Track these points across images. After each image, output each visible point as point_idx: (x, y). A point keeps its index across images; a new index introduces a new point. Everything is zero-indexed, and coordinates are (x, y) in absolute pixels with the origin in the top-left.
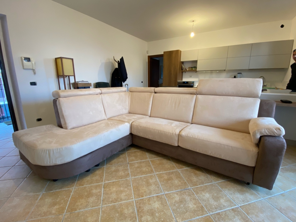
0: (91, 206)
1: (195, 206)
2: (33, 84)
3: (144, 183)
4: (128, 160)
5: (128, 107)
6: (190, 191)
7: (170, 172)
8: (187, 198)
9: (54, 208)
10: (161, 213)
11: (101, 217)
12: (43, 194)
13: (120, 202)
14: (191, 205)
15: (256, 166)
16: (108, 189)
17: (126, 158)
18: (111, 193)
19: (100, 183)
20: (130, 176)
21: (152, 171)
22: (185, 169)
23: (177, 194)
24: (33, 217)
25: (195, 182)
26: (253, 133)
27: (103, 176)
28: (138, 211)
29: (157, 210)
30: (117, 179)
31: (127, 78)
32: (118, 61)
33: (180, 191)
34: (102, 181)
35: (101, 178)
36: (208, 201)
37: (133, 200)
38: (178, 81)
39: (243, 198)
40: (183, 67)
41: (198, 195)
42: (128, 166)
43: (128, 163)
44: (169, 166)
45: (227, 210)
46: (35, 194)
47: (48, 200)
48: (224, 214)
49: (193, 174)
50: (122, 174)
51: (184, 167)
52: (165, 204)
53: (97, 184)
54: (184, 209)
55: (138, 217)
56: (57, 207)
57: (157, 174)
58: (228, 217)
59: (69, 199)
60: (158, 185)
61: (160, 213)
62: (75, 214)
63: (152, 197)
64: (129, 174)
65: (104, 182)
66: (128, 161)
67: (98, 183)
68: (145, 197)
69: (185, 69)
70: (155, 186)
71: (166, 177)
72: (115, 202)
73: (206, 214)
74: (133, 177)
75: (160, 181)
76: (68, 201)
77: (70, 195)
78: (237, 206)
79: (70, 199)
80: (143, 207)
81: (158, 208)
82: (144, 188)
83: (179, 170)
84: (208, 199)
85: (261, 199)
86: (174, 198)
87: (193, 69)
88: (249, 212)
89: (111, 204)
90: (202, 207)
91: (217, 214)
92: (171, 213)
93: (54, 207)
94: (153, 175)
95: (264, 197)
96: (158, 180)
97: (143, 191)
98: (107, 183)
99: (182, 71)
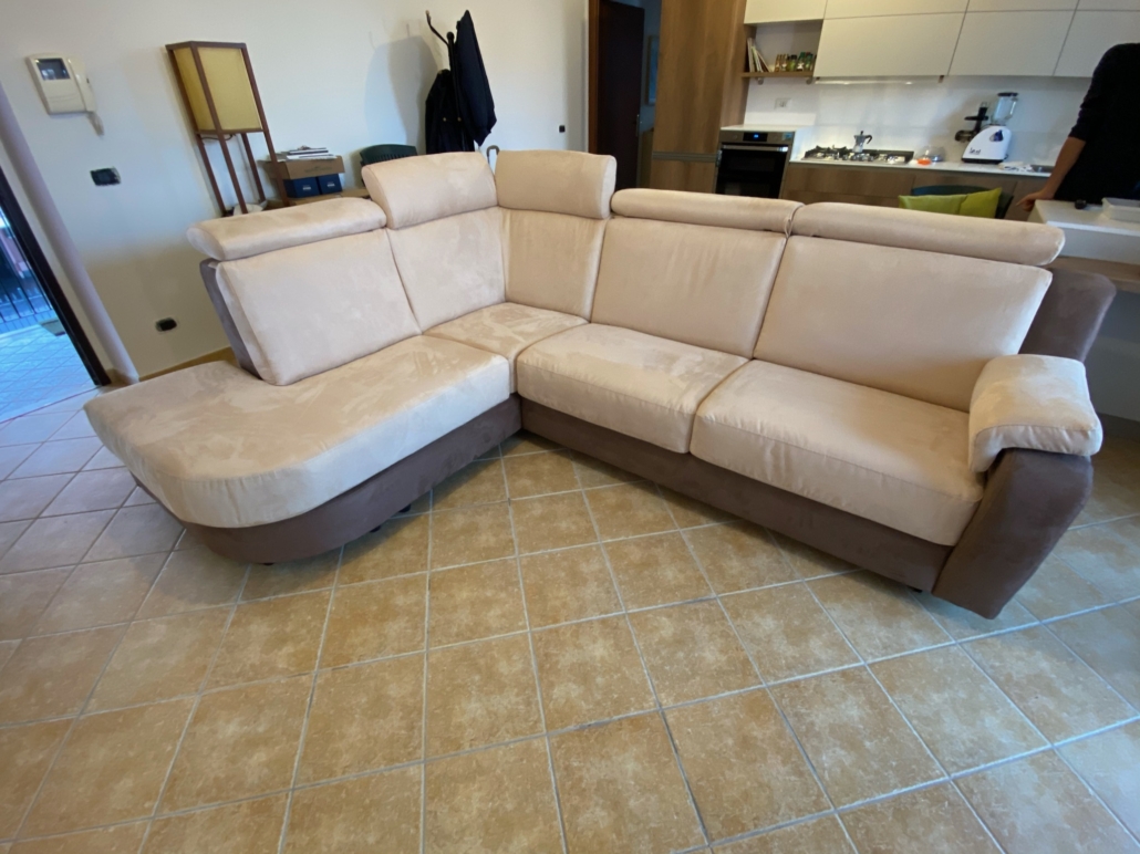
0: (393, 649)
1: (724, 658)
2: (105, 177)
3: (563, 574)
4: (510, 490)
5: (501, 277)
6: (713, 608)
7: (651, 538)
8: (701, 631)
9: (280, 653)
10: (612, 677)
11: (427, 684)
12: (239, 606)
13: (485, 636)
14: (711, 655)
15: (957, 544)
16: (444, 595)
17: (503, 483)
18: (455, 608)
19: (418, 573)
20: (516, 548)
21: (589, 534)
22: (706, 526)
23: (669, 616)
24: (222, 683)
25: (733, 576)
26: (977, 435)
27: (426, 547)
28: (541, 667)
29: (599, 665)
30: (474, 560)
31: (492, 120)
32: (450, 36)
33: (680, 606)
34: (424, 566)
35: (420, 554)
36: (769, 641)
37: (526, 634)
38: (723, 128)
39: (888, 637)
40: (753, 51)
41: (739, 622)
42: (507, 512)
43: (510, 502)
44: (650, 516)
45: (826, 674)
46: (214, 606)
47: (260, 629)
48: (812, 686)
49: (730, 547)
50: (487, 540)
51: (703, 519)
52: (627, 649)
53: (408, 575)
54: (687, 666)
55: (540, 685)
56: (288, 649)
57: (607, 545)
58: (825, 696)
59: (322, 624)
60: (607, 584)
61: (607, 677)
62: (347, 673)
63: (587, 622)
64: (511, 541)
65: (432, 568)
66: (507, 492)
67: (411, 572)
68: (564, 623)
69: (759, 68)
70: (598, 586)
71: (636, 555)
72: (469, 638)
73: (753, 685)
74: (527, 554)
75: (615, 569)
76: (320, 630)
77: (324, 610)
78: (862, 663)
79: (325, 624)
80: (556, 655)
81: (602, 658)
82: (562, 594)
83: (684, 532)
84: (769, 636)
85: (947, 643)
86: (656, 628)
87: (796, 65)
88: (898, 684)
89: (456, 642)
90: (746, 662)
91: (790, 685)
92: (644, 675)
93: (280, 649)
94: (594, 549)
95: (960, 638)
96: (608, 564)
97: (558, 603)
98: (439, 572)
99: (748, 73)
